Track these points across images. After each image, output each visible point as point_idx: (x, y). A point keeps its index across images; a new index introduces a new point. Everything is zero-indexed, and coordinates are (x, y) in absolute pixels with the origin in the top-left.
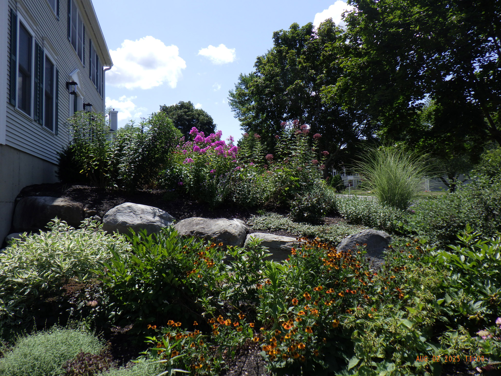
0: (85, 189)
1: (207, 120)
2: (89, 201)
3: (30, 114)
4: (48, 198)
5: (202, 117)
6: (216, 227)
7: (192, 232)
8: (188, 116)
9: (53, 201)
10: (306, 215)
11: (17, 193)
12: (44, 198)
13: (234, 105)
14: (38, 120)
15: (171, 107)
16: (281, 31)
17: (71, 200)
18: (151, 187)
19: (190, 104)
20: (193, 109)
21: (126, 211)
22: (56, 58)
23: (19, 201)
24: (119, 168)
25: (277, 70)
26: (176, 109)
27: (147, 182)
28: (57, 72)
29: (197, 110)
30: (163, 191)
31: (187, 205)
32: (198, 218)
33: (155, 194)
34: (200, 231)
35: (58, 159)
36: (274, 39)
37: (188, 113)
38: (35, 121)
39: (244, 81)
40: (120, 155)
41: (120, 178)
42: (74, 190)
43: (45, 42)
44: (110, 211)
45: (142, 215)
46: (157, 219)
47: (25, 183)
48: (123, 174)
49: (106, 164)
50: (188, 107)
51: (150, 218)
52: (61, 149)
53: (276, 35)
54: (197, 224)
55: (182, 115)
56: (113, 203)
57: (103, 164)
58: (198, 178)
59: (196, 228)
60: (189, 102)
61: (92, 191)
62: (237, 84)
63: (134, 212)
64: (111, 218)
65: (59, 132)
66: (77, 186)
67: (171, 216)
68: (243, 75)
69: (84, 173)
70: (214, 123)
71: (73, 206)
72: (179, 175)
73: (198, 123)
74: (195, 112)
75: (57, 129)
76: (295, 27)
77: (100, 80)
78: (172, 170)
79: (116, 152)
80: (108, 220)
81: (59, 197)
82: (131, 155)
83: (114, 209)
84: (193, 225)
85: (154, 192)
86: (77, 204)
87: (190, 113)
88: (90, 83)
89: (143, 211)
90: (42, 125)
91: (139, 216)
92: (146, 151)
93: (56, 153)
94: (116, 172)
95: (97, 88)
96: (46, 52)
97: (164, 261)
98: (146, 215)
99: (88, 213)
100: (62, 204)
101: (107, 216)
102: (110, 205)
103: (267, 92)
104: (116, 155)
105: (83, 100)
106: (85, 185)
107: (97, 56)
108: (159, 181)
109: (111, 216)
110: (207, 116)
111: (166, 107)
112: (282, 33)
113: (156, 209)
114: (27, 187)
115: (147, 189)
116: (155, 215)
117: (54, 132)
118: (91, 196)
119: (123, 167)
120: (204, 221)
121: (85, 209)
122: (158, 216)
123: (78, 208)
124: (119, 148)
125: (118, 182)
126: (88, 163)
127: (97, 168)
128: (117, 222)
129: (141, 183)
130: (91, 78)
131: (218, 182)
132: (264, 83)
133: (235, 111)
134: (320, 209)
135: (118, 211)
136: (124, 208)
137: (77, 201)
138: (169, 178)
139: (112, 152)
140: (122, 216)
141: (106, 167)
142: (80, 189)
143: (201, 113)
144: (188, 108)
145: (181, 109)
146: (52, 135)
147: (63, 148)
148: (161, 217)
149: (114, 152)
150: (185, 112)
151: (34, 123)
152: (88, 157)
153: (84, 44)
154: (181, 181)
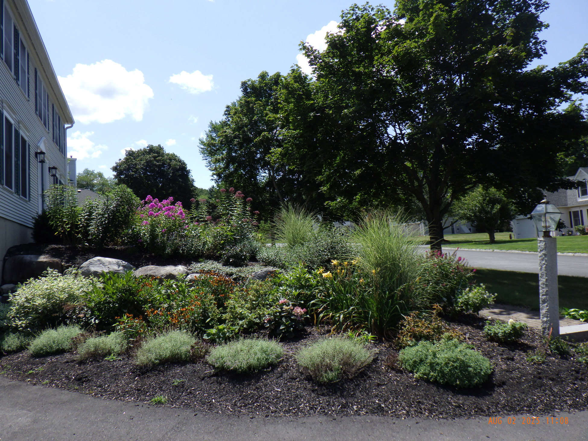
0: (60, 248)
1: (180, 166)
2: (65, 257)
3: (11, 188)
4: (32, 256)
5: (174, 162)
6: (164, 271)
7: (146, 275)
8: (158, 161)
9: (38, 258)
10: (231, 260)
11: (4, 253)
12: (29, 256)
13: (205, 153)
14: (17, 192)
15: (138, 151)
16: (249, 80)
17: (51, 257)
18: (116, 244)
19: (160, 148)
20: (163, 154)
21: (97, 263)
22: (28, 134)
23: (7, 259)
24: (89, 230)
25: (245, 120)
26: (144, 154)
27: (113, 240)
28: (29, 146)
29: (168, 154)
30: (126, 247)
31: (146, 257)
32: (152, 266)
33: (119, 250)
34: (152, 274)
35: (32, 223)
36: (242, 89)
37: (158, 158)
38: (15, 193)
39: (215, 128)
40: (89, 219)
41: (90, 238)
42: (53, 249)
43: (21, 125)
44: (84, 263)
45: (109, 266)
46: (121, 268)
47: (10, 245)
48: (92, 235)
49: (77, 226)
50: (157, 151)
51: (116, 268)
52: (35, 215)
53: (244, 84)
54: (150, 270)
55: (150, 161)
56: (85, 258)
57: (74, 226)
58: (153, 235)
59: (149, 273)
60: (159, 146)
61: (66, 249)
62: (208, 131)
63: (103, 264)
64: (85, 269)
65: (31, 199)
66: (53, 246)
67: (132, 266)
68: (214, 123)
69: (59, 235)
70: (188, 169)
71: (53, 261)
72: (139, 234)
73: (169, 168)
74: (166, 157)
75: (29, 197)
76: (263, 76)
77: (62, 140)
78: (133, 230)
79: (86, 217)
80: (83, 271)
81: (41, 255)
82: (99, 219)
83: (87, 262)
84: (148, 271)
85: (119, 248)
86: (56, 260)
87: (160, 158)
88: (54, 145)
89: (110, 263)
90: (19, 195)
91: (107, 267)
92: (111, 216)
93: (31, 218)
94: (86, 233)
95: (60, 148)
96: (21, 133)
97: (124, 287)
98: (112, 266)
99: (66, 266)
100: (45, 260)
101: (82, 267)
102: (83, 260)
103: (235, 143)
104: (86, 219)
105: (48, 164)
106: (59, 244)
107: (59, 117)
108: (122, 239)
109: (85, 267)
110: (180, 161)
111: (133, 151)
112: (250, 82)
113: (120, 261)
114: (11, 248)
115: (113, 245)
116: (119, 266)
117: (27, 199)
118: (67, 254)
119: (92, 229)
120: (156, 268)
121: (63, 264)
122: (122, 266)
123: (57, 262)
124: (88, 214)
125: (89, 241)
126: (62, 227)
127: (69, 230)
128: (90, 271)
129: (107, 241)
130: (55, 140)
131: (168, 239)
132: (233, 134)
133: (207, 159)
134: (242, 256)
135: (91, 263)
136: (95, 261)
137: (56, 258)
138: (130, 237)
139: (83, 217)
140: (93, 267)
141: (78, 229)
142: (56, 248)
143: (173, 157)
144: (158, 153)
145: (149, 154)
146: (26, 202)
147: (37, 213)
148: (124, 267)
149: (84, 217)
150: (155, 157)
151: (15, 195)
152: (62, 221)
153: (48, 111)
154: (141, 238)
